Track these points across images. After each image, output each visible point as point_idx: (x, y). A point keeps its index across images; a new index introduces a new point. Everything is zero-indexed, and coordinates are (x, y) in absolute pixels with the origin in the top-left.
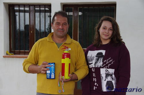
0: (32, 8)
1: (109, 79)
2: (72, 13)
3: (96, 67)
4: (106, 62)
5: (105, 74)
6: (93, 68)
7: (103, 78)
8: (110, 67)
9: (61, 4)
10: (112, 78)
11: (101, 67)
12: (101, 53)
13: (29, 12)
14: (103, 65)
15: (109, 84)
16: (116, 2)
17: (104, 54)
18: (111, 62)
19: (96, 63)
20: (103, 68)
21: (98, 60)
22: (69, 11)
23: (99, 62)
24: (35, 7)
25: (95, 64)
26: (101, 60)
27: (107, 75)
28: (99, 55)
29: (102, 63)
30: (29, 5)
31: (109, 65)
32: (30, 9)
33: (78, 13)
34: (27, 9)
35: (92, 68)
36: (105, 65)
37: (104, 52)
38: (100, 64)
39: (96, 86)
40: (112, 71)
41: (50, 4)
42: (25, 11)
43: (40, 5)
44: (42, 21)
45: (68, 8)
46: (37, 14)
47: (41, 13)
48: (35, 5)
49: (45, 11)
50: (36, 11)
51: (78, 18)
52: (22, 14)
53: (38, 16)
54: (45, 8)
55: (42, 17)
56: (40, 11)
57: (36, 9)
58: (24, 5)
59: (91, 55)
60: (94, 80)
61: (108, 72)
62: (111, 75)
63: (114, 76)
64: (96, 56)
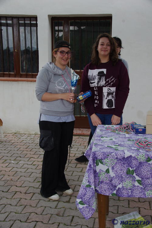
0: (15, 20)
1: (110, 97)
2: (62, 27)
3: (99, 86)
4: (109, 81)
5: (107, 93)
6: (96, 87)
7: (104, 96)
9: (49, 16)
11: (103, 86)
13: (12, 25)
14: (106, 83)
16: (111, 15)
17: (105, 73)
18: (113, 81)
19: (98, 82)
20: (105, 86)
21: (100, 79)
22: (59, 25)
23: (102, 81)
24: (19, 20)
25: (97, 83)
26: (103, 78)
28: (101, 74)
29: (104, 82)
30: (12, 17)
31: (112, 84)
32: (13, 22)
33: (69, 28)
34: (9, 22)
35: (95, 87)
36: (107, 84)
38: (103, 82)
41: (36, 17)
42: (7, 25)
43: (24, 18)
44: (28, 38)
45: (57, 21)
46: (22, 29)
47: (26, 27)
48: (18, 18)
49: (31, 25)
50: (20, 25)
51: (69, 34)
52: (4, 28)
53: (23, 31)
54: (30, 21)
55: (28, 32)
56: (25, 25)
57: (20, 22)
58: (6, 17)
59: (93, 74)
60: (95, 98)
61: (110, 91)
62: (112, 94)
63: (114, 94)
64: (98, 75)
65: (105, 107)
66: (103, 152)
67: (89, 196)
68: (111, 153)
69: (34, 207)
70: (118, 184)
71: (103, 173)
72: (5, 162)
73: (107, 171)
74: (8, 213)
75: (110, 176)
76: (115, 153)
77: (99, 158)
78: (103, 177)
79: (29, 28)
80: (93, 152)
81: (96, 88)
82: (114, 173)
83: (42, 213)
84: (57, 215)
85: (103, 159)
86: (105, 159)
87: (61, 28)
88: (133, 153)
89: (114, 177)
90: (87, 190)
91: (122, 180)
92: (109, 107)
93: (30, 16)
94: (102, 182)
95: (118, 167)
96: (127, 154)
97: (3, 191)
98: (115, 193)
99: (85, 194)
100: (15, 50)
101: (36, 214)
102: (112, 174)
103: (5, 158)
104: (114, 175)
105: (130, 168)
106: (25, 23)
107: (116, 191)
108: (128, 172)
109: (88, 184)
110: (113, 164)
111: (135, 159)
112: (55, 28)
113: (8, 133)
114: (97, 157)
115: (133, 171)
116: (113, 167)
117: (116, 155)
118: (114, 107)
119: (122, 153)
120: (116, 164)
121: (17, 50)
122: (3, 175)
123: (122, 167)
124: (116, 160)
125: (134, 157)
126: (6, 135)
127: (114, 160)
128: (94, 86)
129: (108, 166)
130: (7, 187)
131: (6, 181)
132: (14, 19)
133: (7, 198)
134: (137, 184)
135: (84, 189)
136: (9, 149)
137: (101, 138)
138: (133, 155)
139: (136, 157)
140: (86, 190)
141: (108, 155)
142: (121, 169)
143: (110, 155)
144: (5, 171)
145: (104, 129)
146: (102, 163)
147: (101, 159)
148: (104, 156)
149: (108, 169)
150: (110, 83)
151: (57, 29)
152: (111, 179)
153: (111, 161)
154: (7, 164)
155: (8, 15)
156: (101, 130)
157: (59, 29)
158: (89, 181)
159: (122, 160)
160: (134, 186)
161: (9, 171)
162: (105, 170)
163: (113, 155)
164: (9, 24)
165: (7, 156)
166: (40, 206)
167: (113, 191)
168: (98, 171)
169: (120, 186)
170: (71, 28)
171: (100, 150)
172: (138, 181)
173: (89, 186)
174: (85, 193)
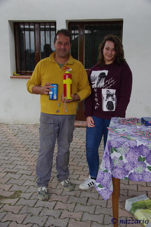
0: (37, 26)
1: (110, 99)
2: (78, 31)
3: (98, 87)
4: (108, 82)
6: (95, 88)
7: (104, 98)
9: (67, 21)
10: (113, 99)
12: (104, 73)
13: (34, 30)
15: (110, 105)
16: (122, 19)
17: (106, 74)
19: (98, 83)
20: (104, 88)
21: (100, 80)
22: (75, 29)
23: (101, 82)
24: (40, 25)
25: (97, 84)
27: (108, 95)
28: (102, 76)
29: (103, 83)
30: (34, 23)
31: (110, 85)
32: (35, 27)
33: (84, 32)
34: (32, 27)
37: (106, 72)
38: (102, 84)
39: (97, 106)
40: (113, 91)
41: (55, 22)
42: (30, 30)
43: (45, 23)
44: (48, 41)
45: (73, 25)
46: (42, 33)
47: (46, 32)
48: (39, 23)
49: (51, 30)
50: (41, 30)
51: (84, 37)
52: (27, 33)
53: (43, 34)
54: (50, 26)
55: (47, 35)
56: (45, 29)
57: (41, 27)
58: (29, 23)
63: (114, 96)
64: (99, 77)
66: (117, 142)
67: (107, 180)
68: (125, 142)
69: (54, 189)
70: (131, 169)
71: (117, 159)
72: (28, 150)
73: (121, 158)
74: (32, 193)
75: (123, 162)
76: (128, 142)
77: (114, 146)
78: (116, 163)
79: (49, 32)
80: (108, 141)
82: (127, 160)
83: (61, 194)
84: (74, 196)
85: (117, 148)
86: (119, 147)
88: (144, 143)
89: (126, 163)
90: (105, 175)
91: (133, 166)
92: (109, 110)
93: (50, 22)
94: (116, 167)
95: (131, 155)
96: (139, 143)
97: (27, 175)
98: (128, 177)
99: (103, 179)
100: (36, 52)
101: (57, 195)
102: (125, 161)
103: (28, 146)
104: (127, 162)
105: (141, 156)
106: (45, 28)
107: (128, 176)
108: (140, 160)
109: (105, 169)
110: (126, 152)
111: (146, 147)
112: (71, 32)
113: (29, 125)
114: (112, 145)
115: (144, 159)
116: (126, 155)
117: (129, 144)
119: (134, 143)
120: (129, 152)
121: (38, 52)
122: (27, 161)
123: (134, 154)
124: (129, 148)
125: (145, 146)
126: (28, 127)
127: (127, 149)
129: (121, 154)
130: (30, 171)
131: (29, 166)
132: (35, 24)
133: (30, 180)
134: (147, 170)
135: (102, 174)
136: (31, 138)
137: (115, 129)
138: (144, 144)
139: (147, 146)
140: (103, 175)
141: (122, 144)
142: (133, 156)
143: (123, 144)
144: (28, 157)
145: (117, 121)
146: (116, 151)
147: (116, 147)
148: (118, 145)
149: (122, 156)
150: (109, 84)
151: (74, 33)
152: (124, 165)
153: (124, 149)
154: (29, 152)
155: (31, 21)
156: (114, 122)
157: (75, 33)
158: (106, 167)
159: (134, 148)
160: (145, 171)
161: (32, 158)
162: (119, 157)
163: (127, 144)
164: (32, 29)
165: (29, 145)
166: (59, 188)
167: (126, 175)
168: (112, 158)
169: (132, 171)
170: (86, 32)
171: (115, 139)
172: (149, 168)
173: (106, 171)
174: (103, 177)
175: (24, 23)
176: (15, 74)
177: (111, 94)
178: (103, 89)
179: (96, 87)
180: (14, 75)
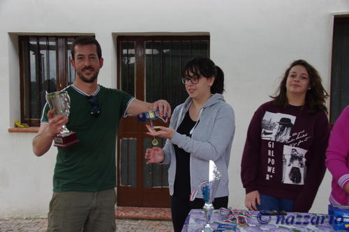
0: (61, 41)
1: (296, 164)
2: (134, 50)
3: (277, 140)
4: (296, 136)
5: (291, 155)
6: (272, 141)
7: (286, 161)
8: (301, 146)
9: (114, 34)
10: (302, 164)
11: (285, 143)
12: (289, 120)
13: (56, 48)
14: (290, 139)
17: (293, 122)
19: (278, 134)
20: (288, 144)
21: (282, 130)
22: (129, 47)
23: (284, 134)
24: (66, 41)
25: (276, 136)
26: (288, 131)
27: (294, 158)
29: (288, 137)
30: (56, 37)
31: (300, 142)
32: (57, 44)
33: (144, 51)
34: (52, 43)
35: (270, 141)
36: (293, 141)
37: (293, 119)
40: (302, 152)
41: (93, 35)
42: (48, 48)
45: (126, 41)
48: (66, 37)
50: (68, 47)
51: (144, 60)
52: (43, 52)
57: (69, 43)
58: (47, 37)
59: (271, 120)
60: (269, 161)
61: (295, 153)
62: (300, 159)
63: (304, 160)
64: (280, 124)
65: (287, 180)
81: (271, 144)
87: (132, 51)
92: (294, 182)
112: (122, 52)
118: (302, 183)
121: (63, 85)
128: (269, 139)
132: (58, 39)
150: (298, 140)
151: (126, 53)
155: (51, 34)
157: (129, 53)
164: (52, 46)
170: (148, 51)
175: (38, 37)
176: (19, 124)
177: (298, 155)
178: (285, 147)
179: (273, 139)
180: (16, 126)
